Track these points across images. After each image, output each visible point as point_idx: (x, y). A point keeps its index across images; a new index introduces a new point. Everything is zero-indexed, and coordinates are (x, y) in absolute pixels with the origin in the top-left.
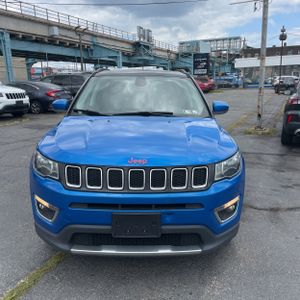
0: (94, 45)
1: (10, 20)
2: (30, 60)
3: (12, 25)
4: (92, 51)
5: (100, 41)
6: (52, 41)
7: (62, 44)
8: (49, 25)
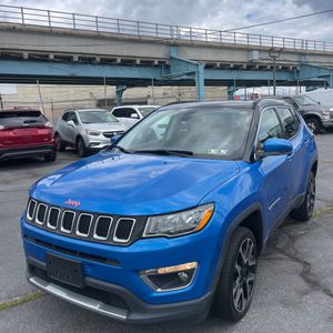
0: (302, 65)
1: (209, 50)
2: (232, 88)
3: (211, 56)
4: (298, 71)
5: (310, 59)
6: (251, 67)
7: (262, 68)
8: (249, 49)
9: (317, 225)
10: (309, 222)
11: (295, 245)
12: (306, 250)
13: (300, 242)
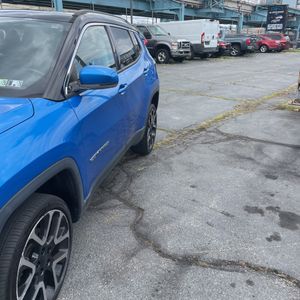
4: (153, 3)
9: (157, 159)
10: (150, 155)
12: (142, 191)
13: (137, 181)
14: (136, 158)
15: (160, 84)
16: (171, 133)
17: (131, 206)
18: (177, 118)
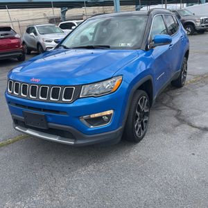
2: (138, 6)
9: (187, 89)
10: (183, 88)
11: (173, 101)
14: (174, 89)
15: (190, 45)
16: (196, 76)
17: (174, 109)
18: (200, 68)
